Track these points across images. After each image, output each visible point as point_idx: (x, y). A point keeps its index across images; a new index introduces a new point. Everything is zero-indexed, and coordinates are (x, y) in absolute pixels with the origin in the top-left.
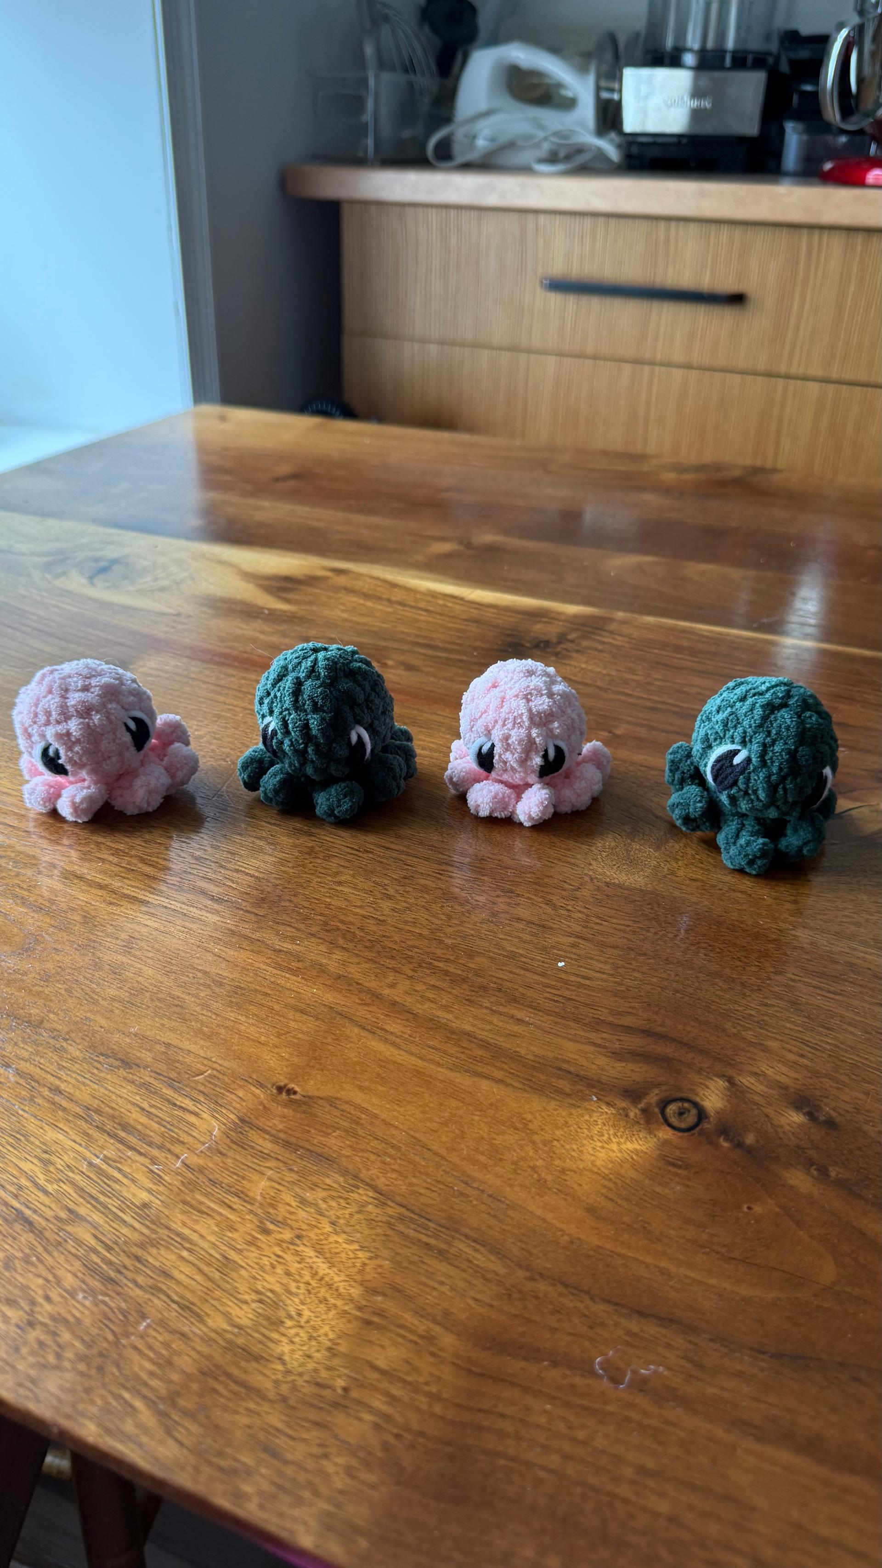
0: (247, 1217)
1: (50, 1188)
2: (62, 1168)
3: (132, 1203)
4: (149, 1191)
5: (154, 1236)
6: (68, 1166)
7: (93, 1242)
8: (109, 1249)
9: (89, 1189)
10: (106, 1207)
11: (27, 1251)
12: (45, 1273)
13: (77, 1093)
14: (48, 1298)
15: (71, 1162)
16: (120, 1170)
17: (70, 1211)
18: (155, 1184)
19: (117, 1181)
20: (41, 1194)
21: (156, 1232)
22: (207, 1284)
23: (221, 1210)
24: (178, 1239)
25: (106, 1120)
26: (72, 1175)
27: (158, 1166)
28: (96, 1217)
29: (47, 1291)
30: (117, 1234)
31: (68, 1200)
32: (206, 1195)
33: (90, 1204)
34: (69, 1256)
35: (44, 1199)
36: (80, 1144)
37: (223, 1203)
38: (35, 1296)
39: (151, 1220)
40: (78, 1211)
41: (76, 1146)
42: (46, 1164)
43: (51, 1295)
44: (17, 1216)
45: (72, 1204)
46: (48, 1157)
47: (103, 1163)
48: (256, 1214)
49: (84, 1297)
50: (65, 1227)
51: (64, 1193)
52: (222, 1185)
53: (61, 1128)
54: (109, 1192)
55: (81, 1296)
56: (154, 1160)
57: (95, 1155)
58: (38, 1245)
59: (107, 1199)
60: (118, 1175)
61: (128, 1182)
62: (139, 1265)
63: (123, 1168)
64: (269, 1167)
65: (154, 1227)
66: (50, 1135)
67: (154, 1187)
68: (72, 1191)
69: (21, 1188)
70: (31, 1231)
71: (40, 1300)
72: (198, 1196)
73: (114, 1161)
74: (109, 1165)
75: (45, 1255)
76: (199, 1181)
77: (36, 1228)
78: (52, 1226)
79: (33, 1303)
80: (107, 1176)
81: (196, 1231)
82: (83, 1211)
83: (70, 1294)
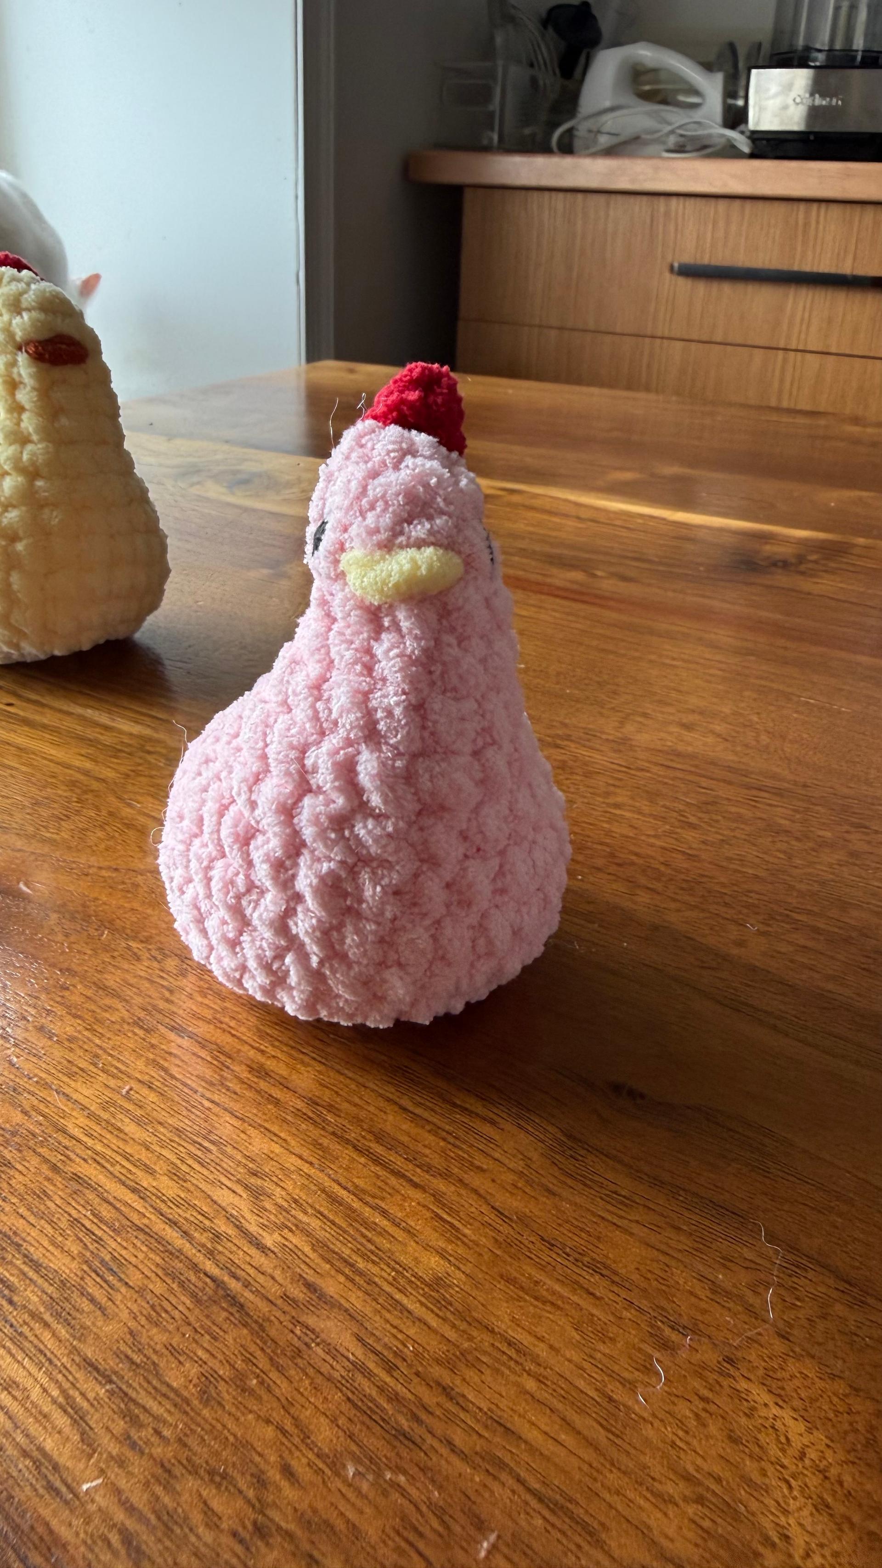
0: (626, 1314)
1: (269, 1240)
2: (285, 1204)
3: (419, 1278)
4: (442, 1254)
5: (466, 1345)
6: (296, 1201)
7: (358, 1352)
8: (390, 1368)
9: (338, 1247)
10: (370, 1282)
11: (239, 1364)
12: (277, 1415)
13: (294, 1077)
14: (287, 1471)
15: (297, 1193)
16: (384, 1213)
17: (310, 1287)
18: (450, 1241)
19: (384, 1233)
20: (253, 1251)
21: (471, 1339)
22: (588, 1454)
23: (575, 1298)
24: (512, 1353)
25: (345, 1123)
26: (305, 1219)
27: (451, 1211)
28: (356, 1300)
29: (286, 1454)
30: (400, 1336)
31: (303, 1266)
32: (542, 1268)
33: (343, 1273)
34: (319, 1380)
35: (259, 1259)
36: (311, 1164)
37: (576, 1285)
38: (263, 1466)
39: (457, 1313)
40: (323, 1285)
41: (306, 1168)
42: (257, 1194)
43: (294, 1463)
44: (216, 1292)
45: (311, 1272)
46: (259, 1182)
47: (355, 1199)
48: (640, 1310)
49: (357, 1473)
50: (303, 1318)
51: (294, 1251)
52: (568, 1250)
53: (275, 1135)
54: (372, 1252)
55: (351, 1471)
56: (437, 1197)
57: (340, 1184)
58: (258, 1353)
59: (370, 1266)
60: (385, 1223)
61: (400, 1235)
62: (449, 1405)
63: (386, 1208)
64: (637, 1222)
65: (463, 1326)
66: (259, 1144)
67: (450, 1248)
68: (307, 1249)
69: (217, 1237)
70: (245, 1325)
71: (274, 1475)
72: (529, 1270)
73: (373, 1197)
74: (366, 1203)
75: (274, 1375)
76: (526, 1242)
77: (251, 1317)
78: (278, 1314)
79: (261, 1481)
80: (365, 1223)
81: (541, 1339)
82: (332, 1287)
83: (332, 1466)
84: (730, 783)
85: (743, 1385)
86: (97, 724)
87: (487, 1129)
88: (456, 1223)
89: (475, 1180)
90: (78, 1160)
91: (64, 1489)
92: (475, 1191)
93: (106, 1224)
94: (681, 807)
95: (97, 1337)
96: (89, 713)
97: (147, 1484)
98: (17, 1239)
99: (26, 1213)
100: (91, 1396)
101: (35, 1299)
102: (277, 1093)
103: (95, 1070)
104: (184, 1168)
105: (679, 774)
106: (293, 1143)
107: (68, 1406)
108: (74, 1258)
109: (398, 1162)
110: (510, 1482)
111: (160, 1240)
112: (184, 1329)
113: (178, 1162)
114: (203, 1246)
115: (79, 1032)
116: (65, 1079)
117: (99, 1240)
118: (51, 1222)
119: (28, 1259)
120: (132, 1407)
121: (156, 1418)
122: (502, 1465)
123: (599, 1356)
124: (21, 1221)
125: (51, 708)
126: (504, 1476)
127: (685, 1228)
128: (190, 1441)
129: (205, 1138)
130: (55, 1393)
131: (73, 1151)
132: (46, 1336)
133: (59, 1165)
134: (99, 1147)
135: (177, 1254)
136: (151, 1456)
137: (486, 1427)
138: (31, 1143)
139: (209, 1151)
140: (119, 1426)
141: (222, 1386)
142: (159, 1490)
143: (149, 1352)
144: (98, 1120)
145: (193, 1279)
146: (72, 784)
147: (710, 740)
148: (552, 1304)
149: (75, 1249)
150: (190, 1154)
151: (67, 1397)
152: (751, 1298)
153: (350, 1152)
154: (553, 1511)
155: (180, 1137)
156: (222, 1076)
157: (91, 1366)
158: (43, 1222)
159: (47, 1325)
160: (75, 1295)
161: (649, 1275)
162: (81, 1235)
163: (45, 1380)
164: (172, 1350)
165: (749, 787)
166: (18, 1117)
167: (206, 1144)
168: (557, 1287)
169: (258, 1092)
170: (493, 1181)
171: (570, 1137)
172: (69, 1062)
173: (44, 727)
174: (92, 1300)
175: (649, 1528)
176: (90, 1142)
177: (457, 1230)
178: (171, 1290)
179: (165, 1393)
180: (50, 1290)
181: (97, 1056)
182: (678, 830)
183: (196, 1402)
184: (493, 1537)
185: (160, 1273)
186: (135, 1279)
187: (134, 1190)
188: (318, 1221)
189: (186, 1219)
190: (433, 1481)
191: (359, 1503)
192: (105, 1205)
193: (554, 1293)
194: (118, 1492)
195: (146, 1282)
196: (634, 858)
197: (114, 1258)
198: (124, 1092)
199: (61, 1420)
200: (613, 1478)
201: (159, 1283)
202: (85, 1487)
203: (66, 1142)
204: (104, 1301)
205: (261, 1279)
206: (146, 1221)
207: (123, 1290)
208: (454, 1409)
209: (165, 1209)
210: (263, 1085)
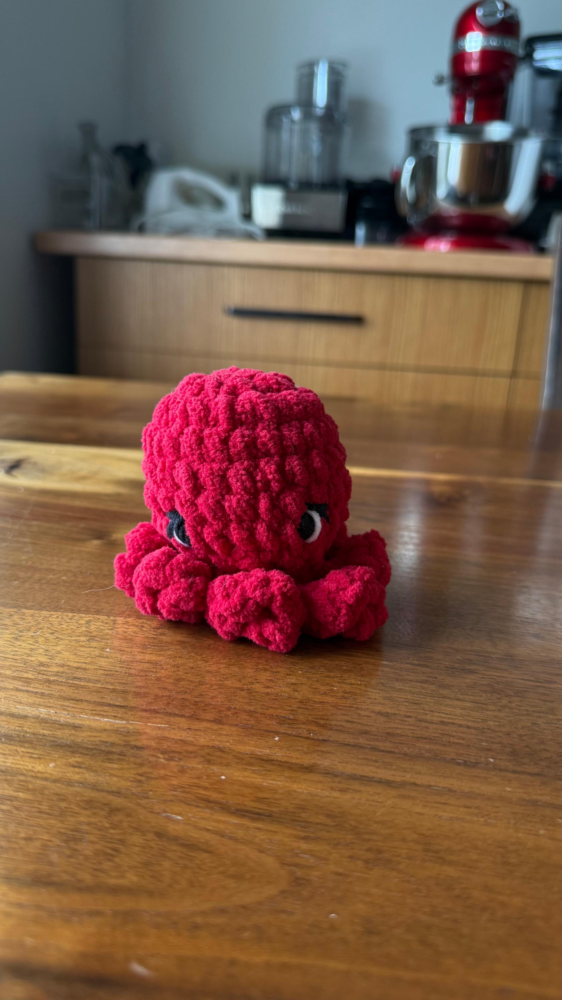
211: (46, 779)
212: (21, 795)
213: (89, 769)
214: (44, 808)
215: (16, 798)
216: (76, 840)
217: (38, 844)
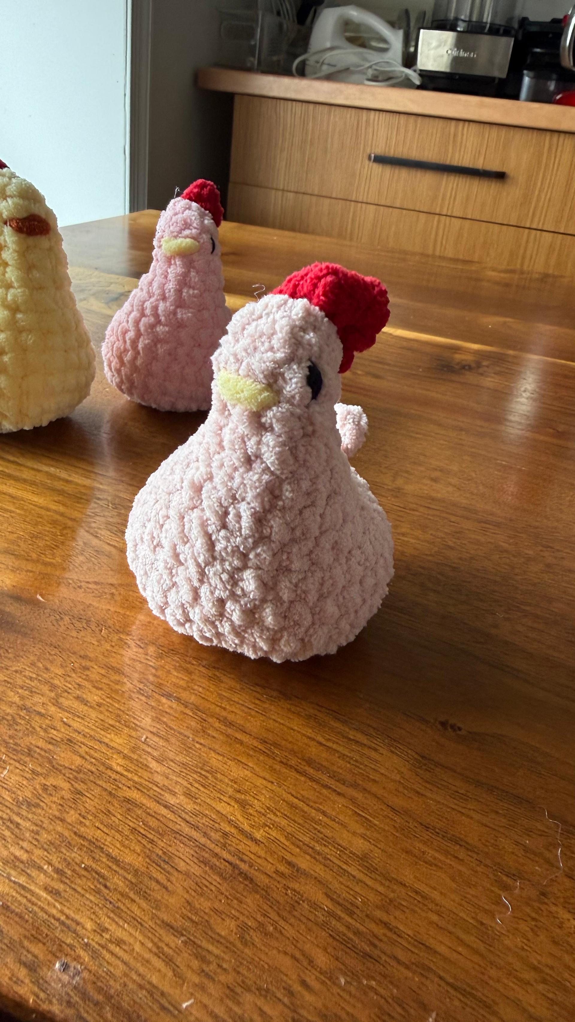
0: (479, 869)
1: (258, 835)
2: (263, 811)
3: (354, 854)
4: (363, 837)
5: (391, 895)
6: (268, 808)
7: (327, 904)
8: (351, 914)
10: (326, 859)
11: (260, 918)
12: (290, 949)
13: (248, 725)
14: (304, 983)
15: (268, 803)
16: (324, 813)
17: (290, 864)
18: (368, 830)
19: (326, 826)
20: (249, 843)
21: (393, 891)
22: (476, 958)
23: (448, 861)
24: (419, 898)
25: (287, 754)
26: (277, 820)
27: (364, 809)
28: (319, 870)
29: (301, 974)
30: (351, 892)
31: (283, 851)
32: (425, 843)
33: (308, 854)
34: (310, 924)
35: (254, 848)
36: (272, 783)
37: (447, 853)
38: (290, 982)
39: (381, 874)
40: (298, 862)
41: (269, 785)
42: (243, 805)
43: (308, 980)
44: (233, 871)
45: (289, 855)
46: (243, 797)
47: (305, 805)
48: (486, 866)
49: (347, 982)
50: (291, 885)
51: (275, 841)
52: (437, 830)
53: (246, 765)
54: (323, 839)
55: (343, 981)
56: (353, 800)
57: (292, 795)
58: (270, 910)
59: (323, 848)
60: (325, 819)
61: (336, 826)
62: (389, 934)
63: (325, 809)
64: (474, 810)
65: (387, 883)
66: (237, 772)
67: (368, 833)
68: (283, 840)
69: (225, 835)
70: (257, 892)
71: (297, 988)
72: (418, 845)
73: (315, 803)
74: (311, 807)
75: (282, 923)
76: (412, 827)
77: (259, 886)
78: (276, 883)
79: (291, 993)
80: (313, 820)
81: (434, 889)
82: (304, 863)
83: (330, 979)
84: (468, 519)
85: (554, 909)
86: (60, 479)
87: (373, 754)
88: (368, 817)
89: (374, 789)
90: (125, 788)
91: (171, 1009)
92: (375, 796)
93: (153, 830)
94: (443, 536)
95: (167, 907)
96: (52, 470)
97: (222, 1000)
98: (100, 844)
99: (101, 827)
100: (173, 945)
101: (121, 884)
102: (239, 736)
103: (121, 726)
104: (193, 789)
105: (438, 513)
106: (257, 769)
107: (160, 954)
108: (139, 855)
109: (325, 779)
110: (436, 979)
111: (190, 839)
112: (220, 897)
113: (189, 786)
114: (219, 841)
115: (104, 700)
116: (102, 732)
117: (152, 842)
118: (118, 831)
119: (109, 856)
120: (200, 950)
121: (217, 957)
122: (429, 969)
123: (468, 896)
124: (99, 831)
125: (27, 467)
126: (431, 976)
127: (501, 812)
128: (240, 969)
129: (202, 769)
130: (150, 945)
131: (120, 782)
132: (135, 908)
133: (113, 792)
134: (136, 778)
135: (202, 847)
136: (219, 981)
137: (415, 946)
138: (92, 778)
139: (207, 777)
140: (195, 964)
141: (251, 932)
142: (230, 1004)
143: (202, 914)
144: (130, 759)
145: (218, 864)
146: (54, 523)
147: (450, 489)
148: (436, 865)
149: (138, 849)
150: (195, 780)
151: (158, 948)
152: (547, 855)
153: (294, 774)
154: (464, 995)
155: (186, 769)
156: (203, 726)
157: (168, 926)
158: (113, 831)
159: (133, 901)
160: (146, 880)
161: (487, 844)
162: (139, 839)
163: (141, 938)
164: (215, 911)
165: (480, 522)
166: (78, 761)
167: (203, 773)
168: (437, 855)
169: (228, 736)
170: (384, 788)
171: (423, 757)
172: (102, 720)
173: (25, 481)
174: (158, 882)
175: (519, 1000)
176: (130, 775)
177: (370, 821)
178: (206, 872)
179: (217, 940)
180: (129, 877)
181: (118, 716)
182: (444, 551)
183: (239, 945)
184: (434, 1015)
185: (196, 861)
186: (182, 866)
187: (166, 807)
188: (285, 821)
189: (203, 824)
190: (392, 983)
191: (352, 1001)
192: (150, 817)
193: (435, 859)
194: (205, 1006)
195: (188, 867)
196: (420, 570)
197: (164, 853)
198: (143, 739)
199: (158, 963)
200: (493, 972)
201: (197, 868)
202: (184, 1005)
203: (114, 776)
204: (165, 882)
205: (259, 861)
206: (179, 827)
207: (176, 873)
208: (395, 937)
209: (188, 818)
210: (230, 731)
211: (36, 506)
212: (18, 511)
213: (64, 505)
214: (28, 519)
215: (13, 512)
216: (37, 537)
217: (16, 535)
